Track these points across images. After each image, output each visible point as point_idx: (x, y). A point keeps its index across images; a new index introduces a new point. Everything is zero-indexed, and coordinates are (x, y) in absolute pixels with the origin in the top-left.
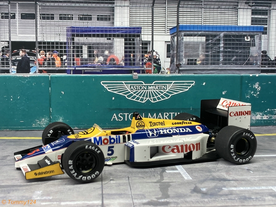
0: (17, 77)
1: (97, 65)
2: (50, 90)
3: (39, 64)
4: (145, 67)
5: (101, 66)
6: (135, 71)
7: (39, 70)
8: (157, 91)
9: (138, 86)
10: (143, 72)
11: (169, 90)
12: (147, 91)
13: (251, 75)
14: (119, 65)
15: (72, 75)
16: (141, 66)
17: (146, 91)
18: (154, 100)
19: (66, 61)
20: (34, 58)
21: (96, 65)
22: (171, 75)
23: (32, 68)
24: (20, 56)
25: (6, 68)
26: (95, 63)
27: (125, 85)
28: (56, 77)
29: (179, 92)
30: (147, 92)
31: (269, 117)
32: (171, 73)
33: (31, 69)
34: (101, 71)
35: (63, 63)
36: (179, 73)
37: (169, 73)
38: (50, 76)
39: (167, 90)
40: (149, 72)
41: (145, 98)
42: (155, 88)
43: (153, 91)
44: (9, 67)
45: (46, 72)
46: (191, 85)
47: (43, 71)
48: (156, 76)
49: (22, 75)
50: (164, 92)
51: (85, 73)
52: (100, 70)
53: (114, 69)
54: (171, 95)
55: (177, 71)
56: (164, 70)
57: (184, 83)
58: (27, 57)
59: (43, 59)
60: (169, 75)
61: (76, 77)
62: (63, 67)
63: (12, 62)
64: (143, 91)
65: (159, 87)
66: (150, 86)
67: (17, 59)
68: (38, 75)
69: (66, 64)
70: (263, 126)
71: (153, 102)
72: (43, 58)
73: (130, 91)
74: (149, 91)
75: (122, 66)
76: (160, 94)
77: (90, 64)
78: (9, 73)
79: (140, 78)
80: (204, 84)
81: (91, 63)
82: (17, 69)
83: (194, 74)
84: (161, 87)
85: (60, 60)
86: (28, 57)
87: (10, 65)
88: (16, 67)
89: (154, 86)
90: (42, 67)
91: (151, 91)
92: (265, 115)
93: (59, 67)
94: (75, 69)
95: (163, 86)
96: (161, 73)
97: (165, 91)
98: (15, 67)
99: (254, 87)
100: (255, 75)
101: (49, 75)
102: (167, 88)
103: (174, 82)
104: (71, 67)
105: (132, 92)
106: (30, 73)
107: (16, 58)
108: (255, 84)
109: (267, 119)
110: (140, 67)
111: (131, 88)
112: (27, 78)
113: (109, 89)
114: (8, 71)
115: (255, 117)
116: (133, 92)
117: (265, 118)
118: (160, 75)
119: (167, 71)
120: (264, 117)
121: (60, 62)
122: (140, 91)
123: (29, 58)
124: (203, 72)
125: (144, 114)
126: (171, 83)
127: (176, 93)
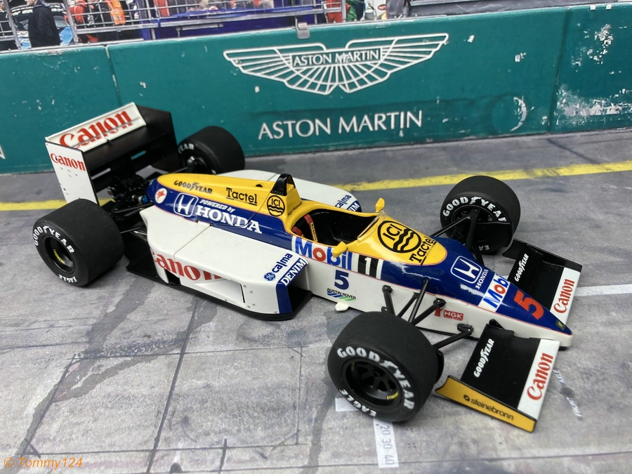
0: (36, 56)
1: (209, 11)
2: (114, 80)
3: (76, 22)
4: (325, 7)
5: (219, 13)
6: (302, 19)
7: (78, 35)
8: (357, 64)
9: (310, 57)
10: (322, 19)
11: (386, 60)
12: (332, 66)
13: (593, 7)
14: (261, 6)
15: (155, 41)
16: (315, 5)
17: (330, 68)
18: (352, 85)
19: (135, 8)
20: (61, 7)
21: (205, 12)
22: (390, 22)
23: (63, 31)
24: (28, 4)
25: (6, 37)
26: (202, 8)
27: (280, 55)
28: (122, 51)
29: (409, 62)
30: (334, 68)
31: (620, 108)
32: (389, 16)
33: (60, 35)
34: (221, 26)
35: (127, 13)
36: (409, 15)
37: (384, 17)
38: (106, 48)
39: (382, 61)
40: (336, 17)
41: (329, 83)
42: (351, 57)
43: (349, 66)
44: (11, 34)
45: (97, 40)
46: (438, 45)
47: (90, 37)
48: (353, 27)
49: (46, 51)
50: (372, 65)
51: (184, 34)
52: (218, 23)
53: (249, 17)
54: (390, 72)
55: (405, 10)
56: (371, 11)
57: (421, 40)
58: (44, 6)
59: (82, 8)
60: (385, 21)
61: (166, 45)
62: (130, 23)
63: (14, 22)
64: (322, 67)
65: (361, 54)
66: (340, 53)
67: (24, 12)
68: (80, 49)
69: (136, 15)
70: (604, 129)
71: (348, 90)
72: (81, 5)
73: (293, 69)
74: (339, 67)
75: (269, 9)
76: (363, 72)
77: (192, 9)
78: (17, 48)
79: (315, 36)
80: (471, 39)
81: (194, 7)
82: (31, 38)
83: (448, 14)
84: (366, 54)
85: (120, 6)
86: (47, 5)
87: (13, 30)
88: (26, 34)
89: (350, 54)
90: (83, 27)
91: (344, 67)
92: (612, 104)
93: (121, 25)
94: (159, 25)
95: (372, 52)
96: (366, 18)
97: (375, 64)
98: (25, 32)
99: (596, 37)
100: (603, 5)
101: (105, 45)
102: (381, 56)
103: (396, 39)
104: (149, 22)
105: (298, 70)
106: (62, 44)
107: (22, 11)
108: (599, 31)
109: (616, 113)
110: (313, 7)
111: (296, 62)
112: (57, 57)
113: (244, 68)
114: (11, 45)
115: (588, 111)
116: (301, 71)
117: (613, 112)
118: (362, 23)
119: (379, 12)
120: (609, 108)
121: (122, 11)
122: (316, 67)
123: (49, 8)
124: (471, 9)
125: (328, 120)
126: (390, 42)
127: (402, 67)
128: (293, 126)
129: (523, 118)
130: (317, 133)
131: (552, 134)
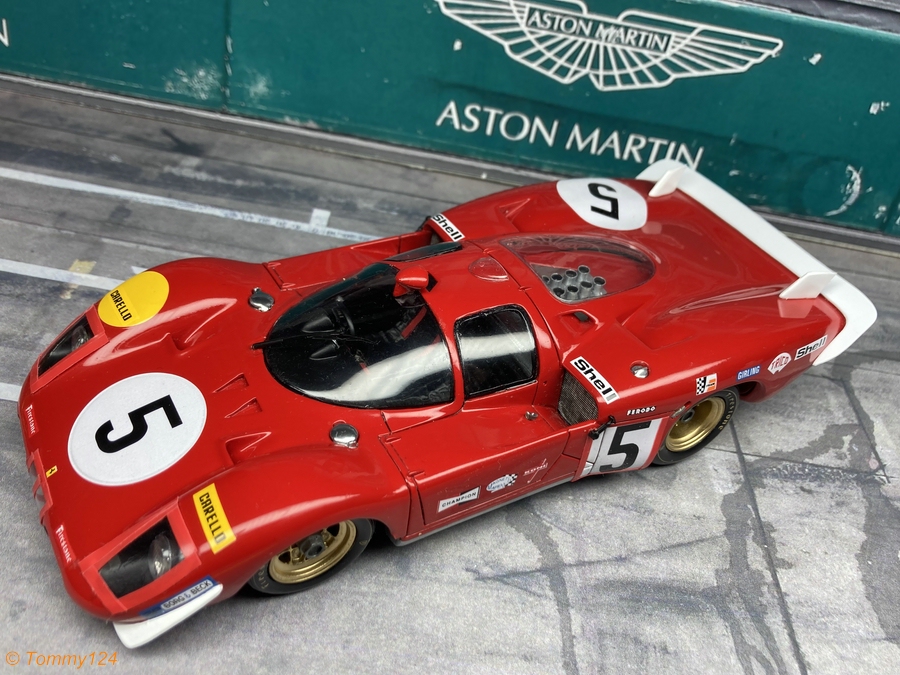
8: (629, 49)
9: (558, 17)
11: (675, 55)
17: (583, 44)
18: (609, 80)
27: (512, 2)
30: (591, 45)
39: (667, 55)
41: (574, 67)
42: (622, 37)
43: (614, 50)
46: (761, 54)
54: (674, 76)
57: (738, 39)
64: (572, 38)
65: (639, 36)
66: (607, 25)
71: (600, 86)
73: (525, 29)
80: (816, 59)
83: (793, 11)
84: (647, 37)
102: (669, 48)
103: (701, 27)
105: (532, 33)
111: (532, 19)
113: (448, 5)
116: (537, 36)
124: (832, 13)
125: (556, 124)
126: (690, 30)
127: (695, 73)
128: (498, 118)
129: (851, 201)
130: (532, 139)
131: (884, 235)
